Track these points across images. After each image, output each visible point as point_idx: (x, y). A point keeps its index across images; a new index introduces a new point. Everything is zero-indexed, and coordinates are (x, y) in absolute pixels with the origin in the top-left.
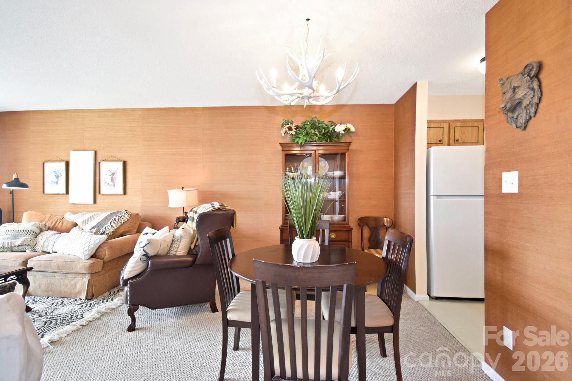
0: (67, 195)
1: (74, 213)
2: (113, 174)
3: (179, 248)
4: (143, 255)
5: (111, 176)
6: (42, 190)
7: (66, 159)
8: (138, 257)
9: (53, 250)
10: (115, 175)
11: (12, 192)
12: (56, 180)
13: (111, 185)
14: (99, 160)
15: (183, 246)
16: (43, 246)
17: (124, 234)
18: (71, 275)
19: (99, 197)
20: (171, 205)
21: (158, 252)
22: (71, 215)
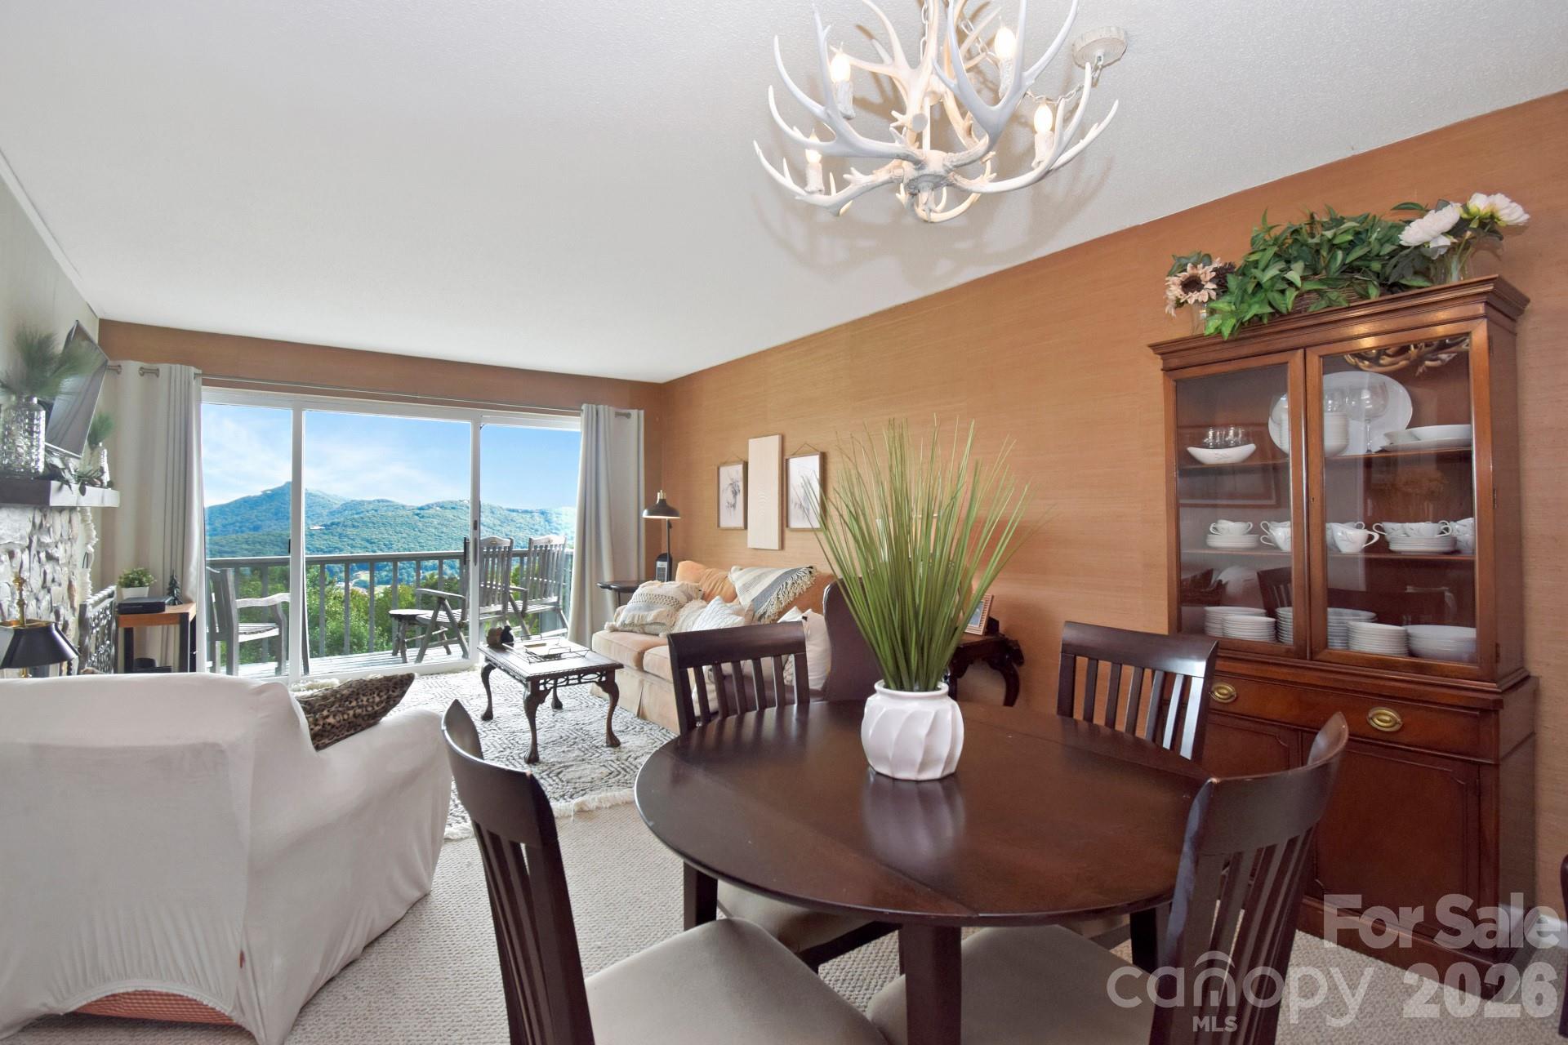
0: (745, 532)
1: (742, 567)
2: (806, 483)
5: (804, 489)
6: (716, 521)
7: (743, 457)
11: (671, 525)
12: (732, 502)
13: (804, 509)
14: (786, 454)
19: (787, 535)
22: (737, 572)
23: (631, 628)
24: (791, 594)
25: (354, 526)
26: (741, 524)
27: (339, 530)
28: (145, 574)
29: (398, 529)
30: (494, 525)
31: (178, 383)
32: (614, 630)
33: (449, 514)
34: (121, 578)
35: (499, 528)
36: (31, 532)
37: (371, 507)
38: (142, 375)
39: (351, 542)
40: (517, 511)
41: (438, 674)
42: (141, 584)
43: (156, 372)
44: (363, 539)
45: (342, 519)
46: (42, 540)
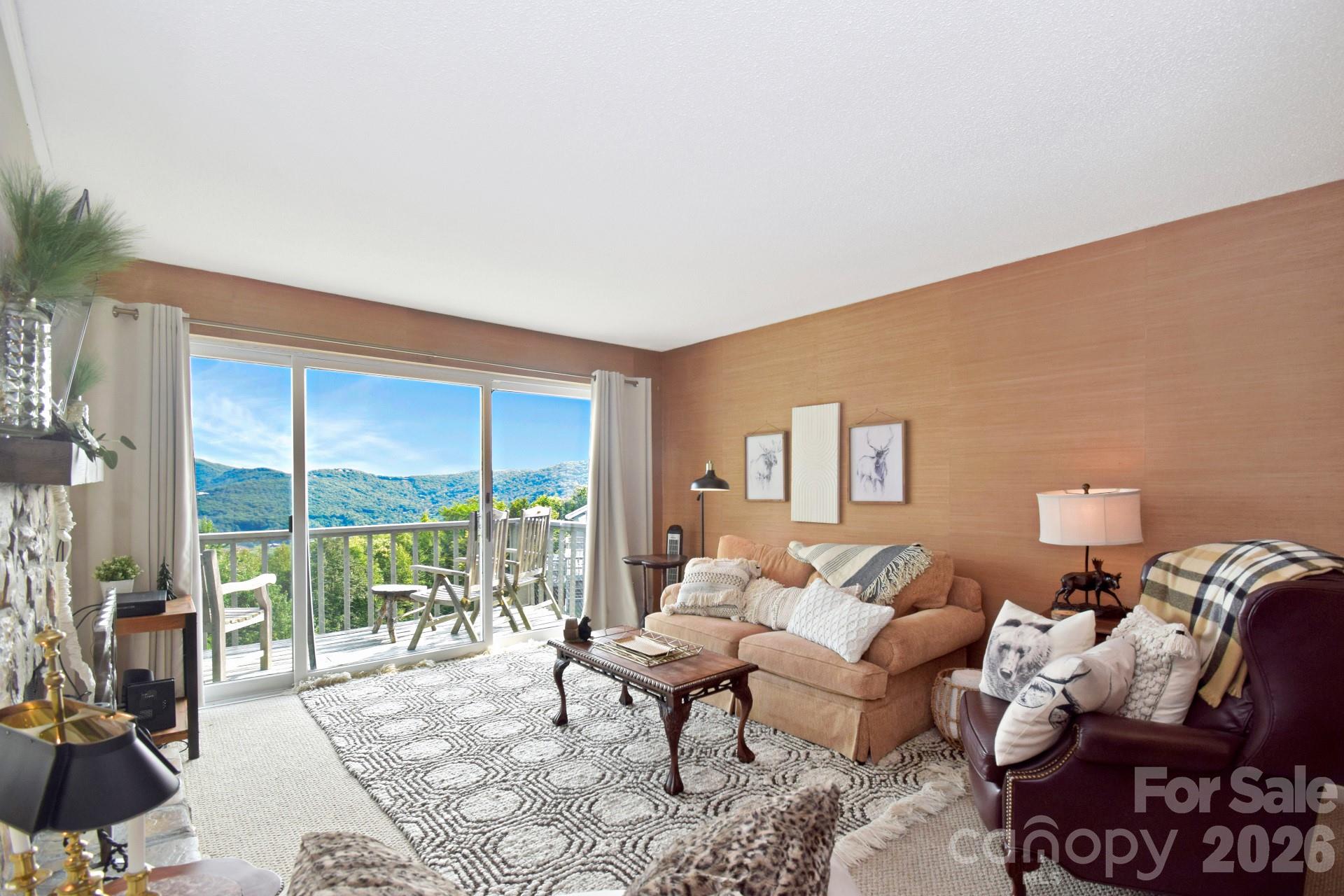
0: (786, 504)
1: (807, 543)
2: (880, 454)
3: (1163, 697)
4: (1061, 707)
5: (875, 460)
6: (742, 493)
7: (784, 426)
8: (1042, 708)
9: (776, 623)
10: (883, 456)
11: (700, 497)
12: (766, 473)
13: (875, 480)
14: (848, 423)
15: (1180, 692)
16: (758, 612)
17: (918, 606)
18: (823, 693)
19: (848, 508)
20: (1049, 535)
21: (1105, 702)
22: (800, 548)
23: (693, 611)
24: (908, 576)
25: (236, 492)
26: (780, 495)
27: (223, 495)
28: (129, 563)
29: (278, 495)
30: (367, 491)
31: (163, 327)
32: (674, 613)
33: (325, 481)
34: (100, 570)
35: (372, 493)
36: (13, 524)
37: (252, 475)
38: (116, 316)
39: (233, 506)
40: (387, 478)
41: (453, 659)
42: (126, 576)
43: (134, 314)
44: (245, 504)
45: (225, 486)
46: (25, 534)
